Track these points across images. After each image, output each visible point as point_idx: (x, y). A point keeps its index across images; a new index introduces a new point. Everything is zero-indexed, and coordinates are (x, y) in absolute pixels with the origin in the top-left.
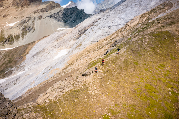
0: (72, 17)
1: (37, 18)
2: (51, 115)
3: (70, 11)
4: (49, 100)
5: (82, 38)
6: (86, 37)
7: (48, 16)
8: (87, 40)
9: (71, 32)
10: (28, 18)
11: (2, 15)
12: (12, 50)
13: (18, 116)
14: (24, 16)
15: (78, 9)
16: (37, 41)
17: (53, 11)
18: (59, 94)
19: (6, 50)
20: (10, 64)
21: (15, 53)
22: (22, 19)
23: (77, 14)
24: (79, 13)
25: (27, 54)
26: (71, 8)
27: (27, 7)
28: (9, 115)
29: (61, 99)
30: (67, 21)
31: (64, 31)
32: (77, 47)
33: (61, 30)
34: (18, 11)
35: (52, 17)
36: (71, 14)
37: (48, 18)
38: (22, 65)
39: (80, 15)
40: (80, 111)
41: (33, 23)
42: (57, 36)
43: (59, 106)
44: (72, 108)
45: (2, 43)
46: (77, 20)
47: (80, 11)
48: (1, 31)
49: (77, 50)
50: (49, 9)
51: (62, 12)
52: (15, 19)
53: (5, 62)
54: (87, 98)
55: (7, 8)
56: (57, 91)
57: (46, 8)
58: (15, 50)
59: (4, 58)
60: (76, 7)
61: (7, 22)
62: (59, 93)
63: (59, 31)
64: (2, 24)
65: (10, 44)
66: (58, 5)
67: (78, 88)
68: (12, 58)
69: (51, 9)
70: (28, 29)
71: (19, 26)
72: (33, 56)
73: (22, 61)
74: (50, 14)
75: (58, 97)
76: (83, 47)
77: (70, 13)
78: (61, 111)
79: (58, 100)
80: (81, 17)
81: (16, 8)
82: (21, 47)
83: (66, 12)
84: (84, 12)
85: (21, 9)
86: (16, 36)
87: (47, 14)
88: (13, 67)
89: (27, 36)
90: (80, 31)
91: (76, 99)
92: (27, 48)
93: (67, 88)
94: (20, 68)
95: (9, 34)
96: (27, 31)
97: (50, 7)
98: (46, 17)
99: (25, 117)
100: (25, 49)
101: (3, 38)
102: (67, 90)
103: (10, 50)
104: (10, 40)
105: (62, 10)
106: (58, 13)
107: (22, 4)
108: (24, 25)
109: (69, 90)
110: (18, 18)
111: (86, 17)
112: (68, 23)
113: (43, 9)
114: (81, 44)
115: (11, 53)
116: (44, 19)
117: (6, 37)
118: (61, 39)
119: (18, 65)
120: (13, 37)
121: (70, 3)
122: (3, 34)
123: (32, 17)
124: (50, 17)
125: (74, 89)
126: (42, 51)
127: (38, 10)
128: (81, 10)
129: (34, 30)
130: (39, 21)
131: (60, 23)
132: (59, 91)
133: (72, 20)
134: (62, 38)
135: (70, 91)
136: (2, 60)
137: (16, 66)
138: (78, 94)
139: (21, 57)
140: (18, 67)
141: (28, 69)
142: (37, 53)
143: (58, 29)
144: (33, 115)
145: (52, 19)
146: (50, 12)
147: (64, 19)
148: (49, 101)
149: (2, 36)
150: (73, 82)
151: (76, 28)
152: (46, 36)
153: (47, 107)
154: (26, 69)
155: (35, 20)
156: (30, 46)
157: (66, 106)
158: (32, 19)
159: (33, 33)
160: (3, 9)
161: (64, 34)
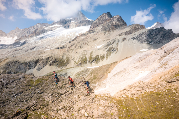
0: (157, 37)
1: (121, 41)
2: (127, 110)
3: (155, 32)
4: (126, 95)
5: (168, 58)
6: (174, 56)
7: (132, 38)
8: (174, 59)
9: (155, 53)
10: (113, 41)
11: (93, 39)
12: (97, 68)
13: (95, 100)
14: (109, 39)
15: (165, 29)
16: (119, 62)
17: (137, 33)
18: (138, 93)
19: (93, 68)
20: (94, 80)
21: (99, 71)
22: (108, 41)
23: (163, 34)
24: (166, 34)
25: (109, 73)
26: (156, 29)
27: (113, 31)
28: (89, 97)
29: (139, 97)
30: (151, 42)
31: (147, 52)
32: (162, 66)
33: (144, 51)
34: (105, 35)
35: (135, 39)
36: (156, 35)
37: (131, 39)
38: (104, 82)
39: (167, 36)
40: (163, 116)
41: (117, 45)
42: (139, 57)
43: (136, 104)
44: (152, 110)
45: (90, 62)
46: (163, 41)
47: (167, 31)
48: (91, 52)
49: (161, 69)
50: (134, 31)
51: (146, 34)
52: (103, 42)
53: (91, 78)
54: (172, 105)
55: (97, 33)
56: (135, 89)
57: (130, 31)
58: (100, 68)
59: (90, 74)
60: (162, 28)
61: (96, 45)
62: (138, 91)
63: (141, 52)
64: (92, 46)
65: (97, 63)
66: (143, 27)
67: (161, 92)
68: (96, 75)
69: (135, 31)
70: (112, 51)
71: (105, 48)
72: (114, 75)
73: (104, 79)
74: (134, 36)
75: (136, 95)
76: (170, 66)
77: (156, 33)
78: (137, 109)
79: (135, 98)
80: (167, 38)
81: (104, 33)
82: (105, 66)
83: (151, 33)
84: (172, 32)
85: (108, 33)
86: (102, 57)
87: (131, 36)
88: (96, 83)
89: (110, 56)
90: (166, 52)
91: (157, 102)
92: (110, 67)
93: (147, 88)
94: (102, 85)
95: (96, 55)
96: (111, 52)
97: (134, 30)
98: (129, 39)
99: (102, 104)
100: (108, 68)
101: (92, 57)
102: (147, 90)
103: (96, 68)
104: (96, 59)
105: (146, 32)
106: (142, 34)
107: (110, 28)
108: (109, 46)
109: (149, 91)
110: (105, 41)
111: (175, 38)
112: (152, 44)
113: (127, 32)
114: (166, 63)
115: (96, 70)
116: (128, 41)
117: (93, 57)
118: (143, 60)
119: (101, 82)
120: (99, 57)
121: (155, 24)
122: (92, 54)
123: (116, 39)
124: (134, 38)
125: (156, 92)
126: (123, 71)
127: (123, 33)
128: (169, 30)
129: (118, 51)
130: (123, 43)
131: (143, 44)
132: (138, 90)
133: (157, 41)
134: (145, 59)
135: (151, 92)
136: (89, 76)
137: (99, 83)
138: (160, 97)
139: (104, 75)
140: (100, 84)
141: (109, 87)
142: (118, 73)
143: (141, 50)
144: (109, 104)
145: (136, 41)
146: (134, 34)
147: (148, 40)
148: (125, 97)
149: (91, 56)
150: (155, 85)
151: (161, 49)
152: (128, 57)
153: (124, 101)
154: (107, 87)
155: (119, 42)
156: (112, 66)
157: (144, 106)
158: (117, 41)
159: (116, 54)
160: (95, 34)
161: (147, 55)
